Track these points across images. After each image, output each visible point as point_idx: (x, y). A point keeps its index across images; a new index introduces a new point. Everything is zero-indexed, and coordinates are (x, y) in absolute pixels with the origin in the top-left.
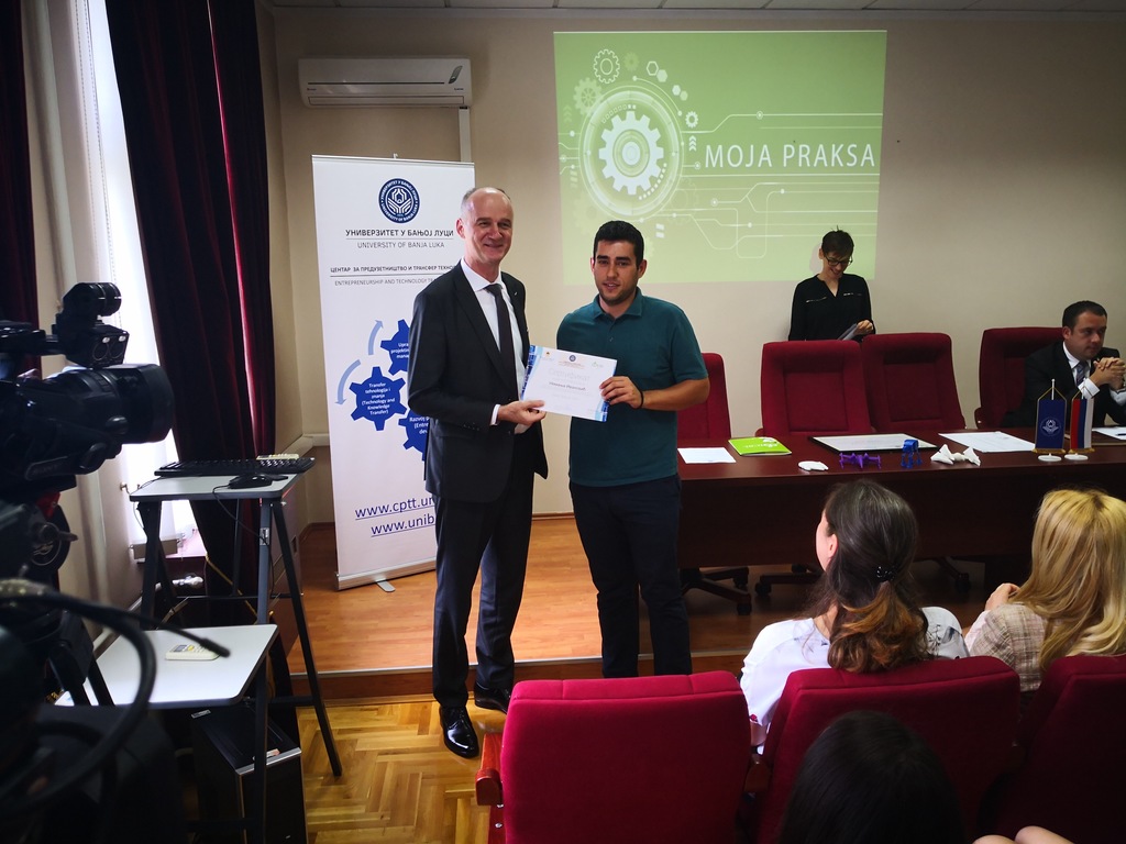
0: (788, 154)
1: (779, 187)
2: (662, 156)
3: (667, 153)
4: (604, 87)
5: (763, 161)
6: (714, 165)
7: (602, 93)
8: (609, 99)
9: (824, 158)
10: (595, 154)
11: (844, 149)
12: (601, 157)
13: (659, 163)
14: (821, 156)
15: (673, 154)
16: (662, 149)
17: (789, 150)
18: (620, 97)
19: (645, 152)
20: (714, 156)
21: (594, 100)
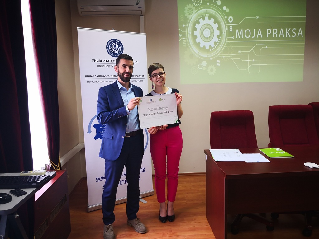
0: (269, 32)
1: (265, 46)
2: (219, 34)
3: (221, 33)
4: (196, 7)
5: (259, 35)
6: (239, 37)
7: (195, 10)
8: (198, 12)
9: (283, 34)
10: (193, 33)
11: (291, 30)
12: (195, 34)
13: (218, 36)
14: (282, 33)
15: (223, 33)
16: (219, 31)
17: (269, 31)
18: (203, 11)
19: (212, 32)
20: (239, 34)
21: (192, 13)
